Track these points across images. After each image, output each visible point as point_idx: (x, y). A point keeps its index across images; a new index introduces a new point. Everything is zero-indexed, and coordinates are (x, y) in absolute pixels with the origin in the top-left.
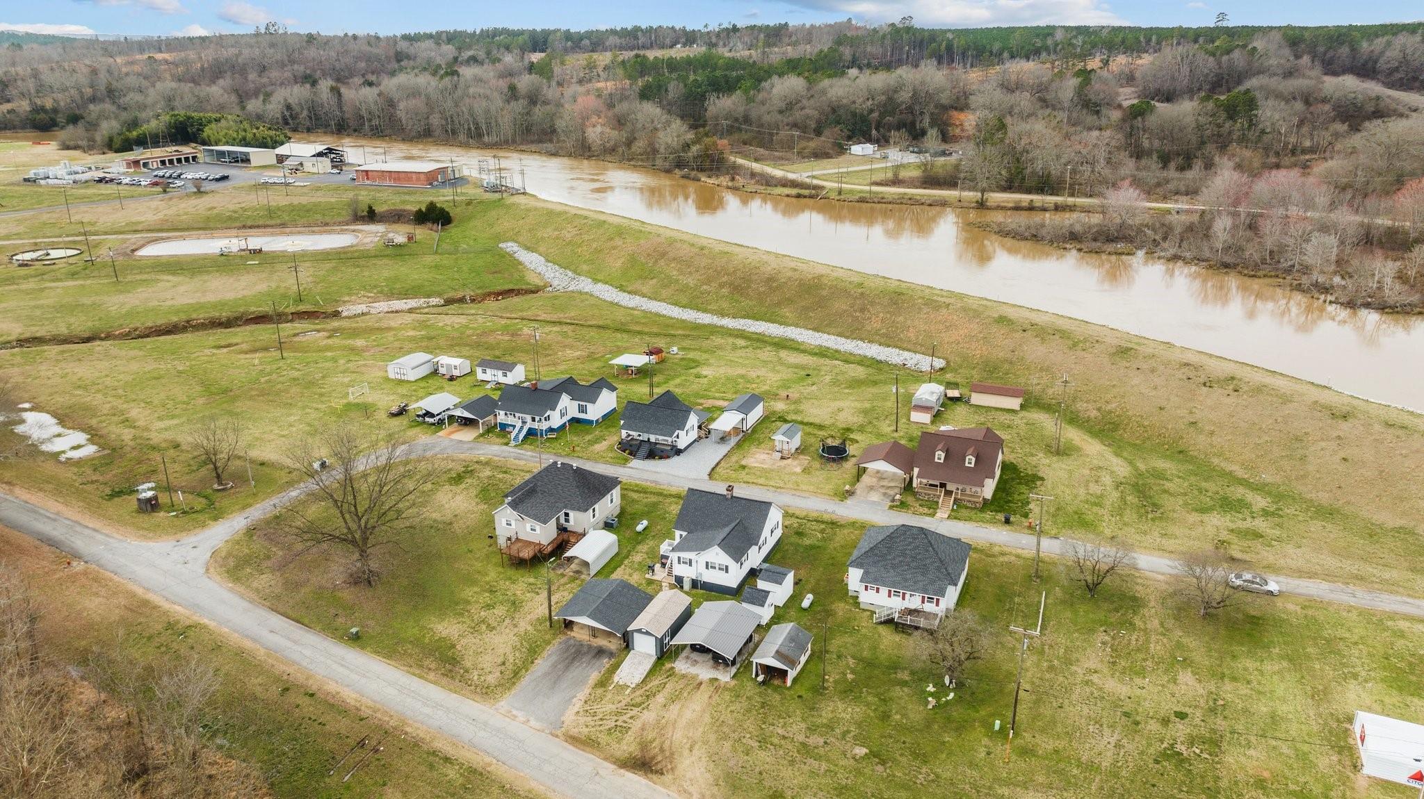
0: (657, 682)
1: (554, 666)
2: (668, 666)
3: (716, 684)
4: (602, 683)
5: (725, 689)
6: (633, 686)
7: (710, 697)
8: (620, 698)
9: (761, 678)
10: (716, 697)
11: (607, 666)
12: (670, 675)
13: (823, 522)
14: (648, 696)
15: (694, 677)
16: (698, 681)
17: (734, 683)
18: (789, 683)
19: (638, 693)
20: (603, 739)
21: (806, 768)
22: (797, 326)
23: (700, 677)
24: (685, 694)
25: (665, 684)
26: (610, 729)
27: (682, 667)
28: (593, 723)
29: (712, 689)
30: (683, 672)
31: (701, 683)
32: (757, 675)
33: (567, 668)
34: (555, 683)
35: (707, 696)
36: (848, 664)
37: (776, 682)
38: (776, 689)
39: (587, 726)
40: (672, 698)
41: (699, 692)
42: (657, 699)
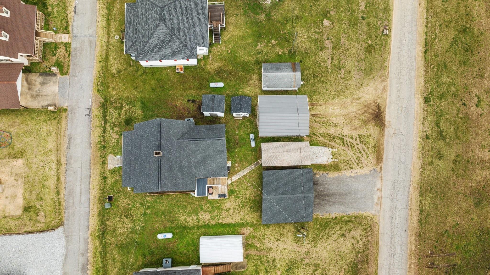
0: (321, 138)
1: (334, 203)
4: (335, 167)
6: (331, 149)
8: (341, 152)
10: (320, 102)
11: (321, 173)
12: (314, 134)
14: (333, 138)
16: (311, 117)
19: (334, 144)
20: (372, 144)
21: (347, 43)
24: (323, 119)
25: (320, 134)
26: (365, 144)
28: (365, 156)
31: (313, 115)
33: (331, 195)
34: (345, 194)
36: (263, 47)
39: (368, 157)
40: (329, 125)
41: (319, 113)
42: (333, 132)
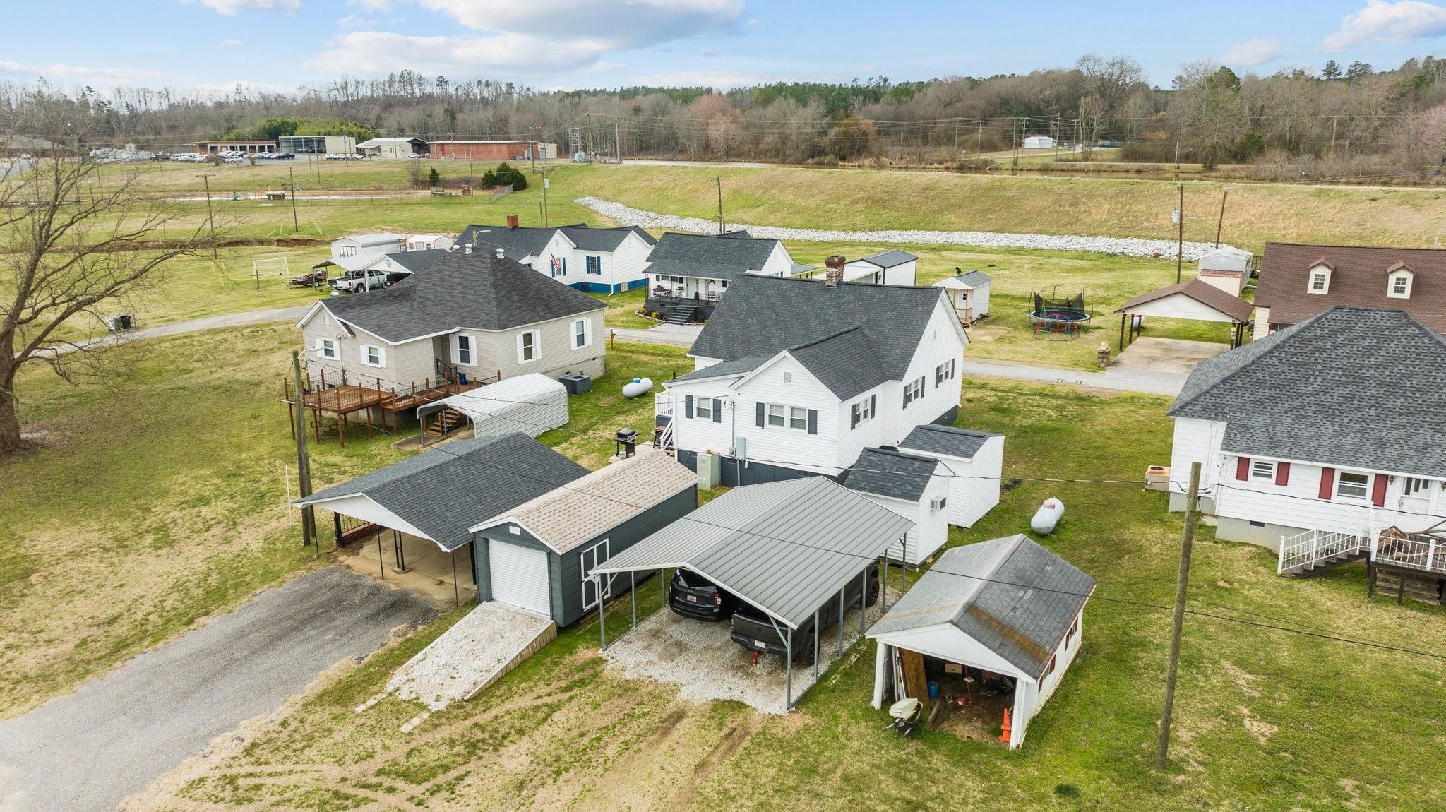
0: (527, 701)
2: (584, 653)
3: (731, 723)
4: (346, 691)
5: (767, 740)
6: (441, 706)
7: (701, 766)
8: (373, 744)
9: (903, 708)
10: (723, 770)
11: (392, 643)
12: (582, 683)
13: (1055, 396)
14: (473, 747)
15: (660, 694)
16: (672, 708)
17: (799, 721)
18: (1017, 736)
19: (446, 731)
22: (968, 230)
23: (683, 695)
24: (611, 751)
25: (554, 708)
27: (630, 662)
29: (713, 737)
30: (628, 675)
31: (679, 716)
32: (890, 697)
35: (690, 761)
36: (1229, 685)
37: (965, 730)
38: (963, 754)
40: (558, 759)
41: (664, 746)
42: (503, 760)
